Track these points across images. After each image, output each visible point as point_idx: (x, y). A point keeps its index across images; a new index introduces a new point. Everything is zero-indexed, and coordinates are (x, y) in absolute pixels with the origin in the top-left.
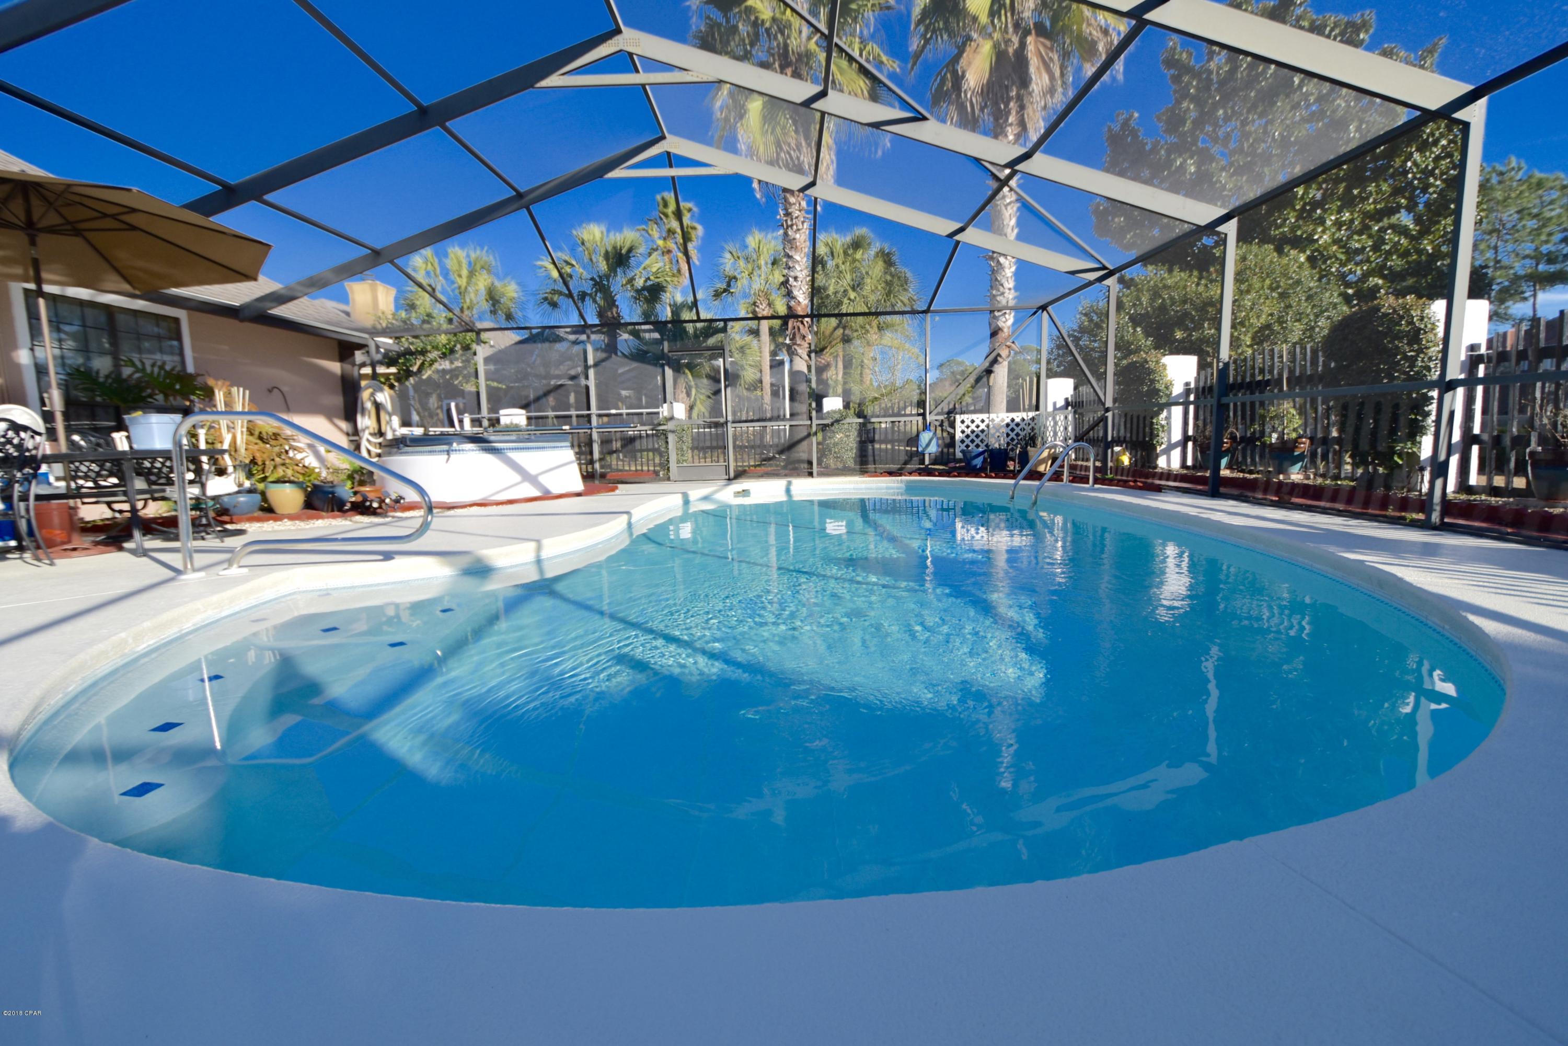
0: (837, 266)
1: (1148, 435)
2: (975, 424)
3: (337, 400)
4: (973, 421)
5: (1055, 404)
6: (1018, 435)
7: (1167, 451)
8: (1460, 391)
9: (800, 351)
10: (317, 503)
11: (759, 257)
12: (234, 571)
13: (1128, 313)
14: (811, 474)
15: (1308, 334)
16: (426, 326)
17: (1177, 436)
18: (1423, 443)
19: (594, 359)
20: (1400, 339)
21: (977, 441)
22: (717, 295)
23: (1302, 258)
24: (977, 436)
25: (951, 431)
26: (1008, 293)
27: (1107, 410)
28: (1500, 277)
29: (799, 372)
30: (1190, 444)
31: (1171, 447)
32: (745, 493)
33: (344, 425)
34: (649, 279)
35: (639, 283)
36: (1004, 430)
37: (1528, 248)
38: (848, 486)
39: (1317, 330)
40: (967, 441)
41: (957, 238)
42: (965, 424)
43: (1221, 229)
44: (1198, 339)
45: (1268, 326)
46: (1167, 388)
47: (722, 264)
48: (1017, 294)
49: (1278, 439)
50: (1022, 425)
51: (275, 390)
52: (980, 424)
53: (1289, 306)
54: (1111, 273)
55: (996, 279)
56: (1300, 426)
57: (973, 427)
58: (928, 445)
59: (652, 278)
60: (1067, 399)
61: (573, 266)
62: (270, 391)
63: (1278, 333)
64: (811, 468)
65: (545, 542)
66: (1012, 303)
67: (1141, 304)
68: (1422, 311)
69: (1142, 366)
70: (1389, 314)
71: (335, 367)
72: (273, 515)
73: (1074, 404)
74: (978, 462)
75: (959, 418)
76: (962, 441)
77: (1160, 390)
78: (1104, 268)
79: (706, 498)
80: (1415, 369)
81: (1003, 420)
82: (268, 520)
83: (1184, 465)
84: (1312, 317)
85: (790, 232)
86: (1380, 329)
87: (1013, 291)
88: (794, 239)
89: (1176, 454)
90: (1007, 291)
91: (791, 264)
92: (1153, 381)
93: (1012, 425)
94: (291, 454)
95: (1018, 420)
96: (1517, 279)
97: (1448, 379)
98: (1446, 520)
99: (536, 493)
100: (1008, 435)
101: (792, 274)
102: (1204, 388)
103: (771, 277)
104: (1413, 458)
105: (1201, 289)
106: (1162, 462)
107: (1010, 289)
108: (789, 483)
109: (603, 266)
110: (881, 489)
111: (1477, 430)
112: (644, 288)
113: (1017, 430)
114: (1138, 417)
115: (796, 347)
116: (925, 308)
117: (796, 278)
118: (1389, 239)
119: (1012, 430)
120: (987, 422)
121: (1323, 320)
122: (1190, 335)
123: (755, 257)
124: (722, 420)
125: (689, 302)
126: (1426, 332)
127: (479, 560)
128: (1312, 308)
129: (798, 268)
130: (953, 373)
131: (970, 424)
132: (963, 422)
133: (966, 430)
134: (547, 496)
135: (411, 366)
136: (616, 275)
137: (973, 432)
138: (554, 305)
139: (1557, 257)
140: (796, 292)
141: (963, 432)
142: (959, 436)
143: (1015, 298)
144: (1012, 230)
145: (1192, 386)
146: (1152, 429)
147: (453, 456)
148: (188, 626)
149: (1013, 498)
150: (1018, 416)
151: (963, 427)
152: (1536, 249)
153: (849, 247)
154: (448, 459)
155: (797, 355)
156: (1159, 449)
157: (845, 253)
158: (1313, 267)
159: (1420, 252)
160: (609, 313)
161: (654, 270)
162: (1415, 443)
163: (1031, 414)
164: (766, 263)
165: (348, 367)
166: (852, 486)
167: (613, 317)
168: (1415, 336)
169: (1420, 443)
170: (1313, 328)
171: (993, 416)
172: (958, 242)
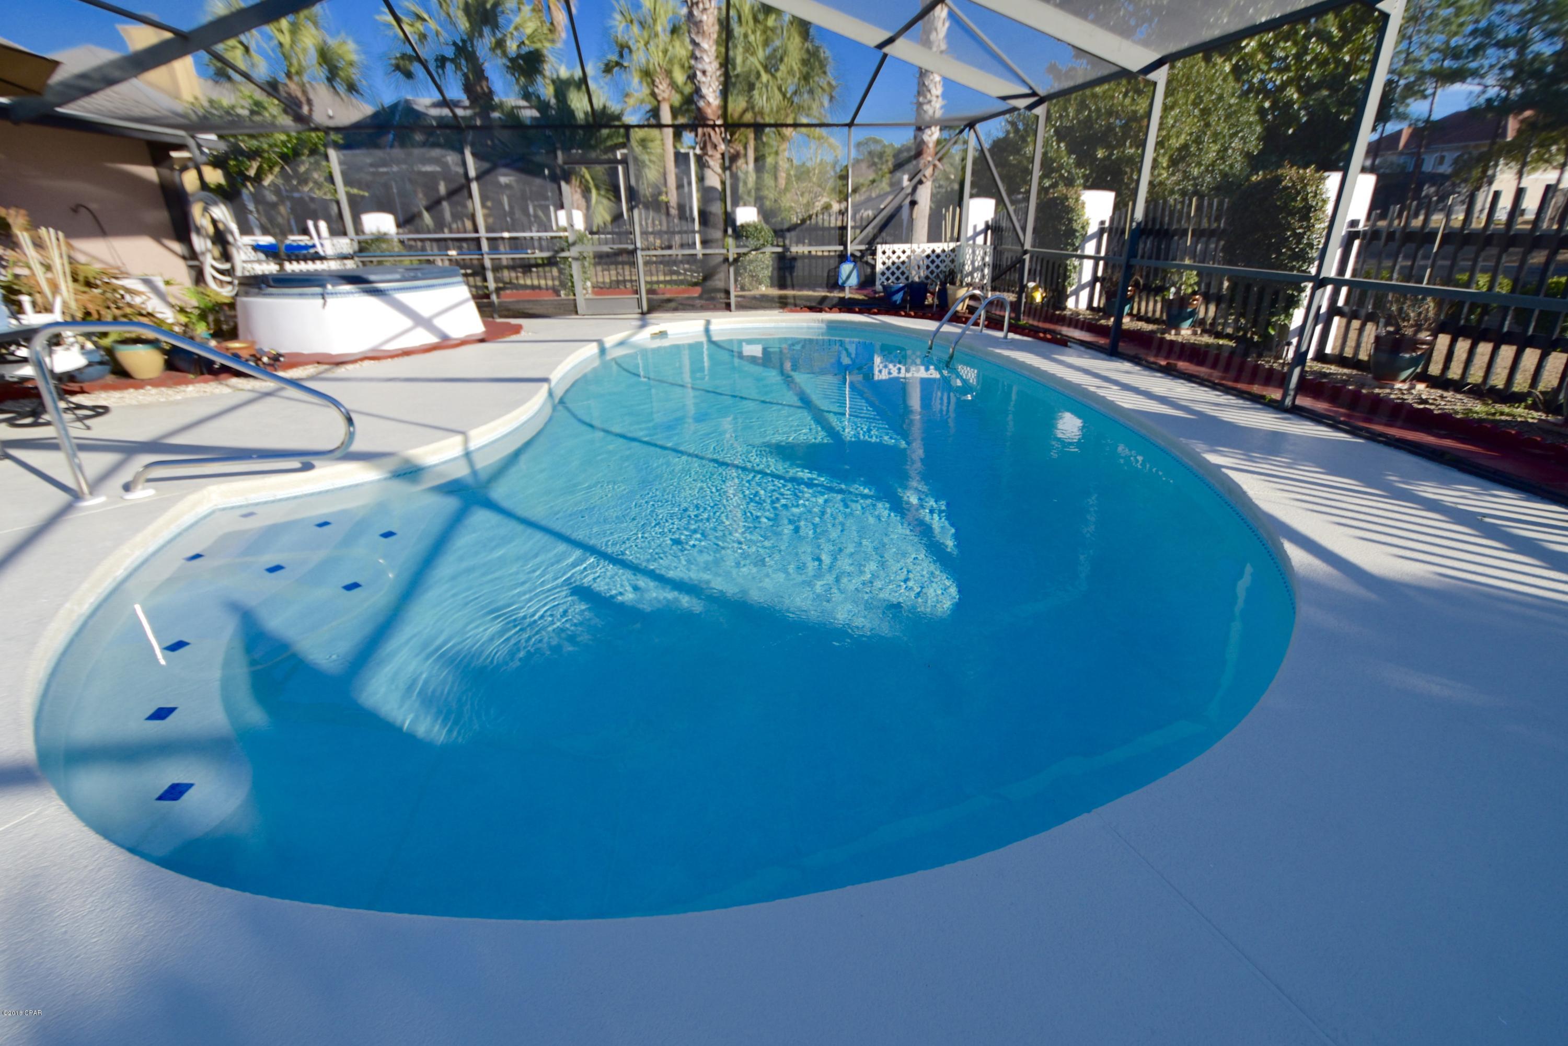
0: (746, 36)
1: (1062, 276)
2: (896, 255)
3: (161, 216)
4: (894, 252)
5: (975, 227)
6: (938, 267)
7: (1076, 293)
8: (1329, 288)
9: (711, 163)
10: (179, 363)
11: (655, 21)
12: (142, 494)
13: (1054, 126)
14: (728, 307)
15: (1221, 154)
16: (257, 118)
17: (1087, 276)
18: (1295, 316)
19: (476, 169)
20: (1293, 215)
21: (898, 273)
22: (608, 69)
23: (1227, 68)
24: (898, 268)
25: (872, 262)
26: (935, 106)
27: (1025, 252)
28: (1408, 71)
29: (713, 189)
30: (1098, 285)
31: (1082, 287)
32: (663, 334)
33: (177, 247)
34: (523, 43)
35: (512, 47)
36: (927, 262)
37: (1438, 40)
38: (768, 325)
39: (1230, 151)
40: (888, 274)
41: (886, 50)
42: (887, 255)
43: (1152, 76)
44: (1118, 158)
45: (1185, 146)
46: (1083, 227)
47: (611, 27)
48: (943, 103)
49: (1175, 294)
50: (943, 257)
51: (83, 210)
52: (901, 255)
53: (1208, 125)
54: (1041, 101)
55: (924, 84)
56: (1195, 283)
57: (894, 258)
58: (848, 277)
59: (527, 42)
60: (987, 223)
61: (424, 20)
62: (75, 210)
63: (1194, 155)
64: (729, 298)
65: (473, 433)
66: (939, 114)
67: (1068, 115)
68: (1317, 187)
69: (1062, 203)
70: (1289, 188)
71: (149, 173)
72: (131, 381)
73: (994, 228)
74: (898, 297)
75: (880, 249)
76: (883, 274)
77: (1076, 231)
78: (1034, 94)
79: (621, 343)
80: (1301, 246)
81: (924, 251)
82: (126, 387)
83: (1090, 307)
84: (1227, 138)
85: (696, 12)
86: (1278, 203)
87: (940, 99)
88: (701, 21)
89: (1084, 295)
90: (934, 99)
91: (698, 54)
92: (1071, 220)
93: (933, 257)
94: (128, 298)
95: (938, 251)
96: (1422, 75)
97: (1321, 277)
98: (1298, 402)
99: (433, 339)
100: (928, 267)
101: (700, 66)
102: (1117, 229)
103: (670, 48)
104: (1285, 328)
105: (1127, 101)
106: (1070, 303)
107: (937, 97)
108: (708, 323)
109: (463, 24)
110: (802, 328)
111: (1341, 303)
112: (519, 56)
113: (938, 262)
114: (1054, 264)
115: (707, 158)
116: (848, 121)
117: (704, 72)
118: (1312, 48)
119: (933, 262)
120: (908, 253)
121: (1237, 140)
122: (1111, 154)
123: (650, 21)
124: (631, 247)
125: (576, 78)
126: (1316, 210)
127: (407, 461)
128: (1229, 129)
129: (706, 59)
130: (870, 153)
131: (891, 255)
132: (884, 253)
133: (887, 261)
134: (445, 343)
135: (247, 169)
136: (481, 35)
137: (893, 263)
138: (409, 75)
139: (1462, 52)
140: (705, 90)
141: (884, 263)
142: (879, 267)
143: (942, 108)
144: (944, 23)
145: (1107, 225)
146: (1066, 270)
147: (330, 301)
148: (120, 573)
149: (931, 348)
150: (939, 247)
151: (884, 258)
152: (1447, 43)
153: (759, 10)
154: (325, 304)
155: (709, 167)
156: (1069, 290)
157: (756, 20)
158: (1237, 79)
159: (1339, 61)
160: (479, 89)
161: (529, 31)
162: (1289, 316)
163: (952, 245)
164: (664, 30)
165: (166, 172)
166: (772, 325)
167: (484, 93)
168: (1307, 213)
169: (1292, 315)
170: (1226, 149)
171: (915, 246)
172: (885, 56)
